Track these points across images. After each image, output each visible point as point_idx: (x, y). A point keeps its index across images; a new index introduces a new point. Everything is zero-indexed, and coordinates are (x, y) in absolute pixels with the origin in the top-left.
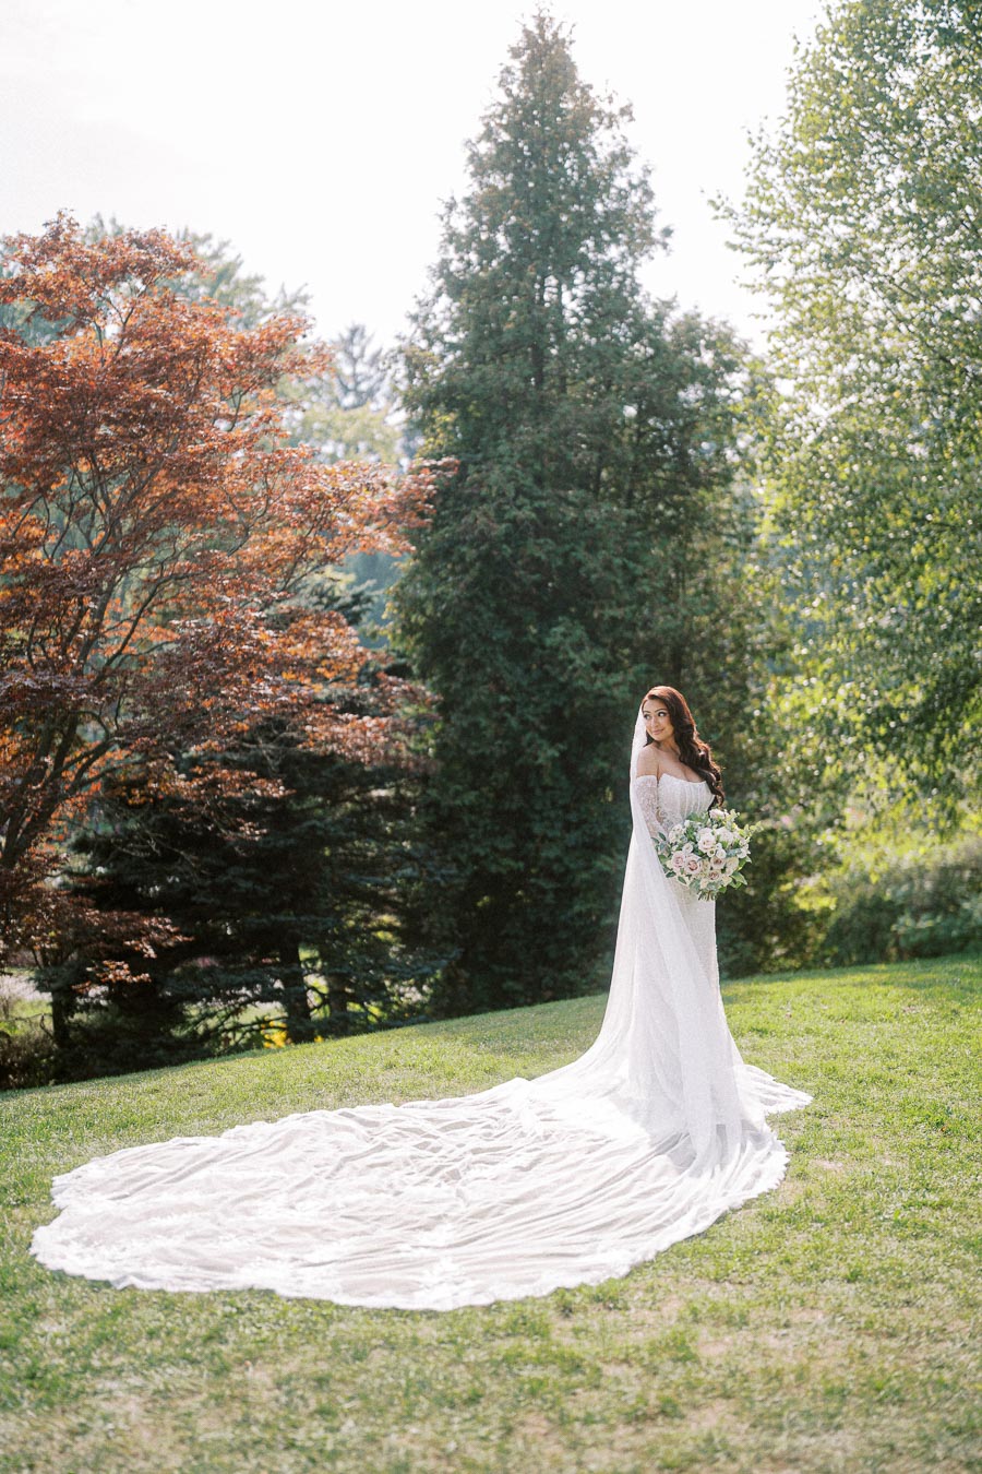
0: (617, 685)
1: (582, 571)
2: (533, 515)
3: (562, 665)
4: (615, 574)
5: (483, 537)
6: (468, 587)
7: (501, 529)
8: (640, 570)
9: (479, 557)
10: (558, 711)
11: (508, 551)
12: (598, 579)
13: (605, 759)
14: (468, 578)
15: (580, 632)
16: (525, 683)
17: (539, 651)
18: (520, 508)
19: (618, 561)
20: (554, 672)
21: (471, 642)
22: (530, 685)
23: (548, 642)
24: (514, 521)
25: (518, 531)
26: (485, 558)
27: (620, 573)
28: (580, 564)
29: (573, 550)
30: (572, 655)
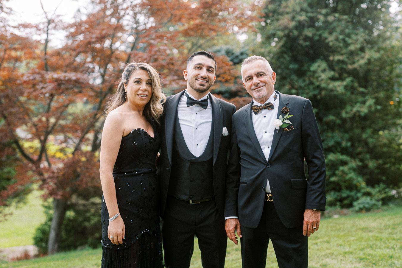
0: (339, 86)
1: (327, 41)
2: (307, 19)
3: (317, 78)
4: (340, 42)
5: (286, 28)
6: (280, 48)
7: (293, 24)
8: (349, 41)
9: (285, 36)
10: (315, 96)
11: (296, 33)
12: (333, 45)
13: (334, 115)
14: (281, 44)
15: (324, 65)
16: (302, 85)
17: (308, 73)
18: (301, 15)
19: (341, 37)
20: (314, 81)
21: (282, 70)
22: (305, 86)
23: (312, 69)
24: (299, 22)
25: (300, 26)
26: (288, 36)
27: (342, 42)
28: (326, 39)
29: (324, 33)
30: (321, 74)
